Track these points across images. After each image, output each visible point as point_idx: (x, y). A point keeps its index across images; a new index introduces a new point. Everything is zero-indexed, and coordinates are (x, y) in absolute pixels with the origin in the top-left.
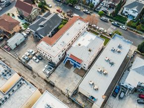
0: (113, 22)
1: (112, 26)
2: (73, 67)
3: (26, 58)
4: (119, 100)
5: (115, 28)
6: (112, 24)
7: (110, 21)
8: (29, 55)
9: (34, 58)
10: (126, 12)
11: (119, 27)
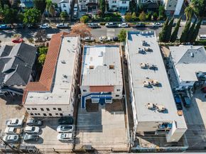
0: (107, 24)
1: (109, 30)
2: (100, 105)
3: (12, 137)
4: (188, 110)
5: (113, 30)
6: (108, 27)
7: (101, 24)
8: (15, 130)
9: (28, 128)
10: (114, 6)
11: (118, 27)
